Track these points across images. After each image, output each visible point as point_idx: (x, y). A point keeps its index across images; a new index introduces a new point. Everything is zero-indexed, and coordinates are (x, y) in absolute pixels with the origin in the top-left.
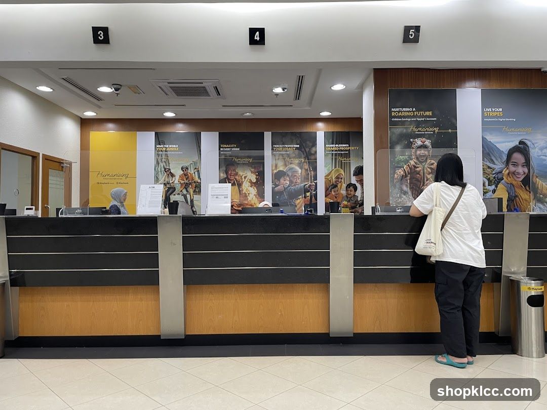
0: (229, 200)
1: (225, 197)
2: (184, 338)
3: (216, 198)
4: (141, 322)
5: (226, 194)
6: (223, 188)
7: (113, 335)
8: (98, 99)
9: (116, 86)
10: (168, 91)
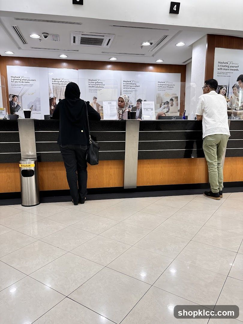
0: (154, 111)
1: (151, 110)
2: (136, 188)
3: (147, 110)
4: (111, 180)
5: (152, 108)
6: (150, 104)
7: (95, 188)
8: (24, 42)
9: (45, 35)
10: (78, 40)
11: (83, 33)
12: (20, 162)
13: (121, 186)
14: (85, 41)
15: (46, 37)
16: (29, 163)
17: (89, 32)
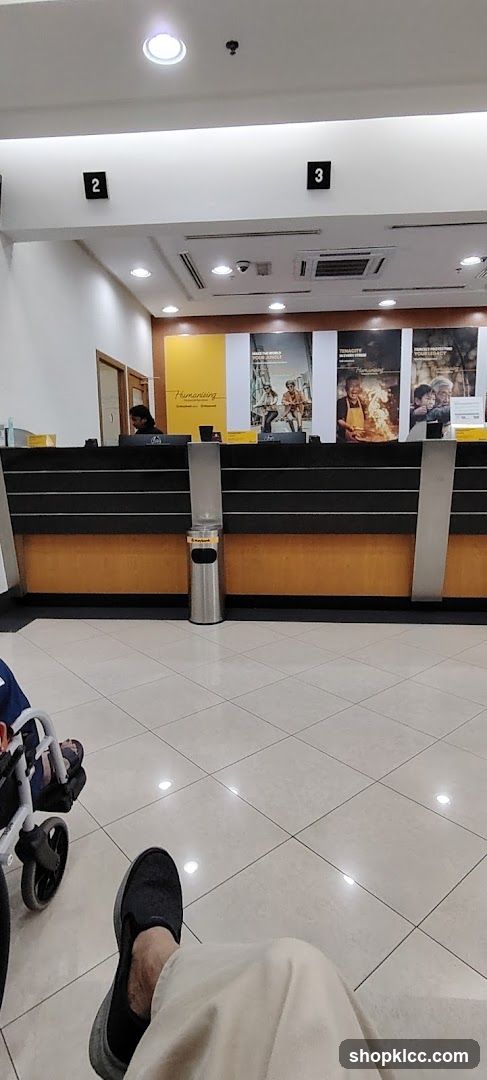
2: (442, 600)
8: (200, 285)
9: (243, 264)
10: (311, 268)
11: (324, 252)
12: (190, 532)
13: (405, 594)
14: (327, 269)
15: (244, 269)
16: (206, 535)
17: (338, 247)
